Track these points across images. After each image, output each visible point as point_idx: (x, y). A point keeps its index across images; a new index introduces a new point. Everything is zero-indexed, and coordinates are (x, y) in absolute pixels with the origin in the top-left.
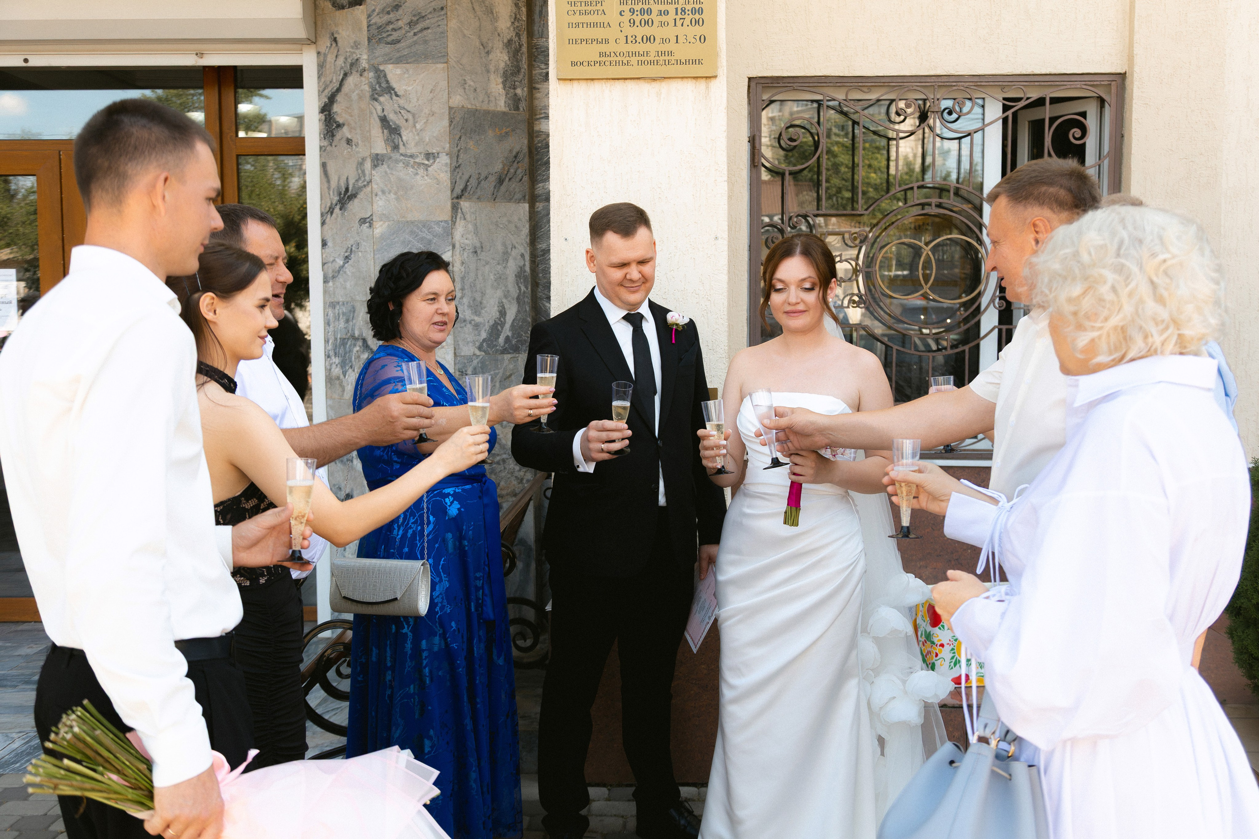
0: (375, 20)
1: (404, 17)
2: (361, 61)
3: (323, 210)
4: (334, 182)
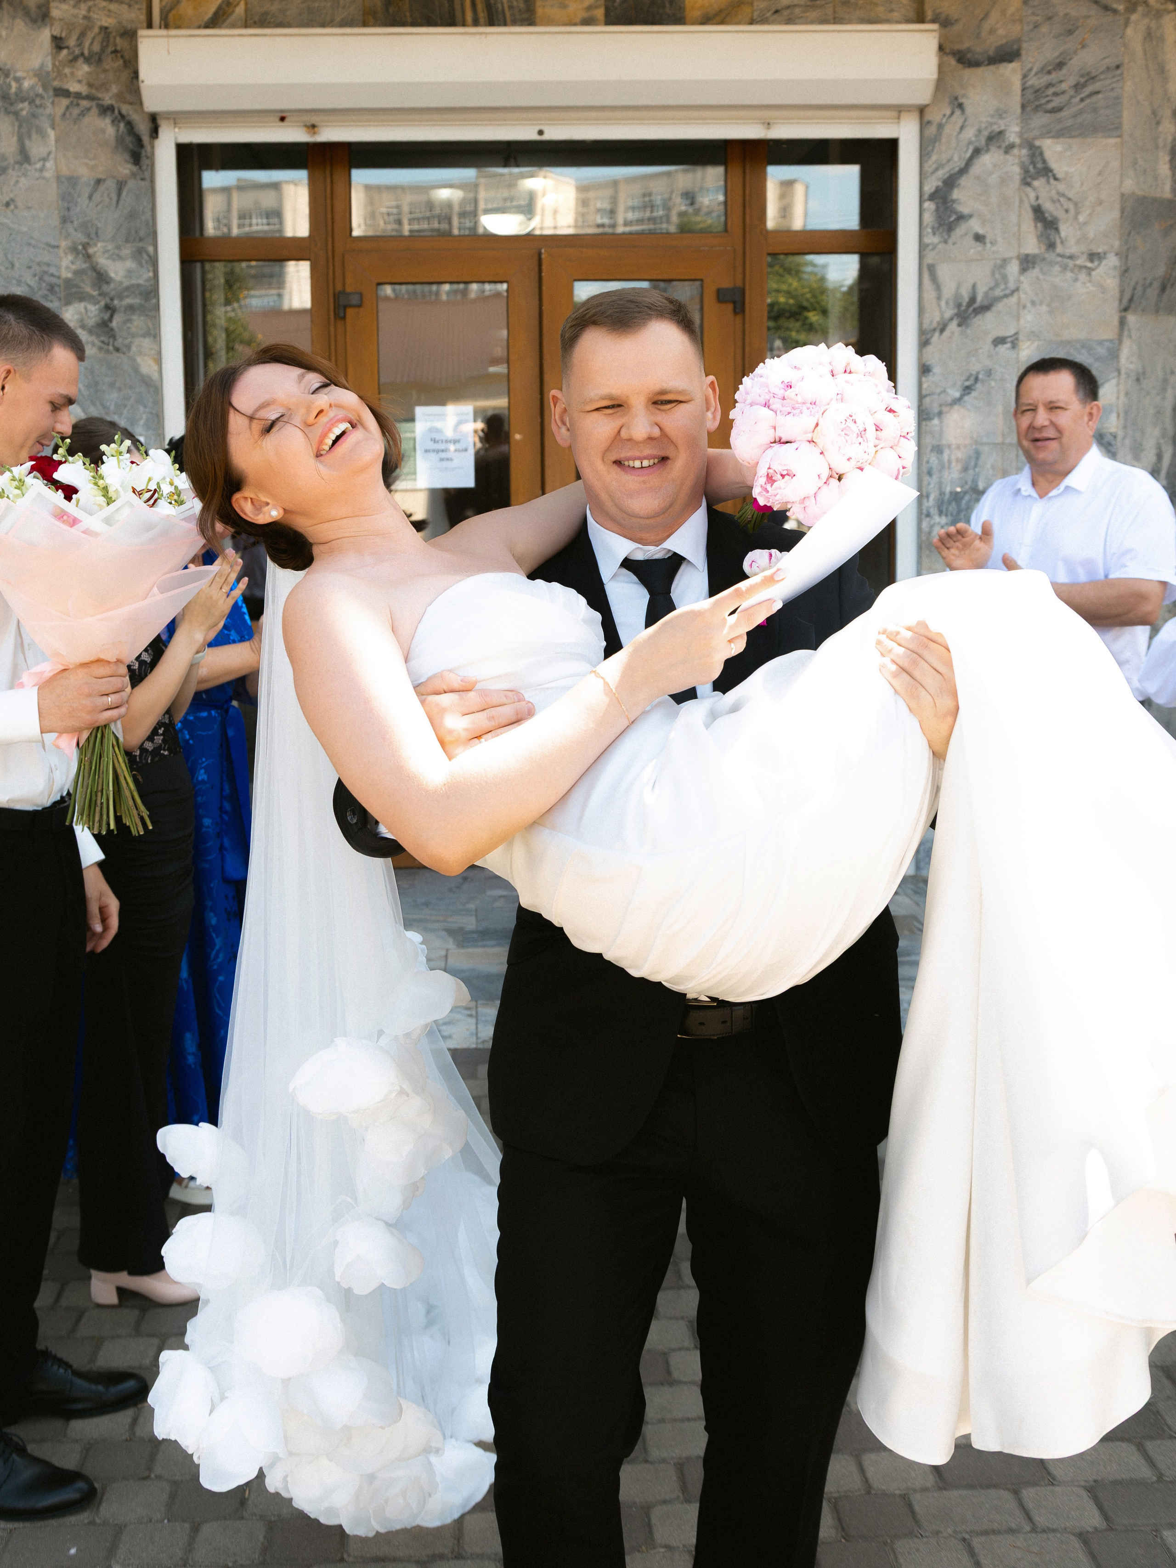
0: (1033, 81)
1: (1069, 77)
2: (1008, 135)
3: (925, 326)
4: (948, 290)
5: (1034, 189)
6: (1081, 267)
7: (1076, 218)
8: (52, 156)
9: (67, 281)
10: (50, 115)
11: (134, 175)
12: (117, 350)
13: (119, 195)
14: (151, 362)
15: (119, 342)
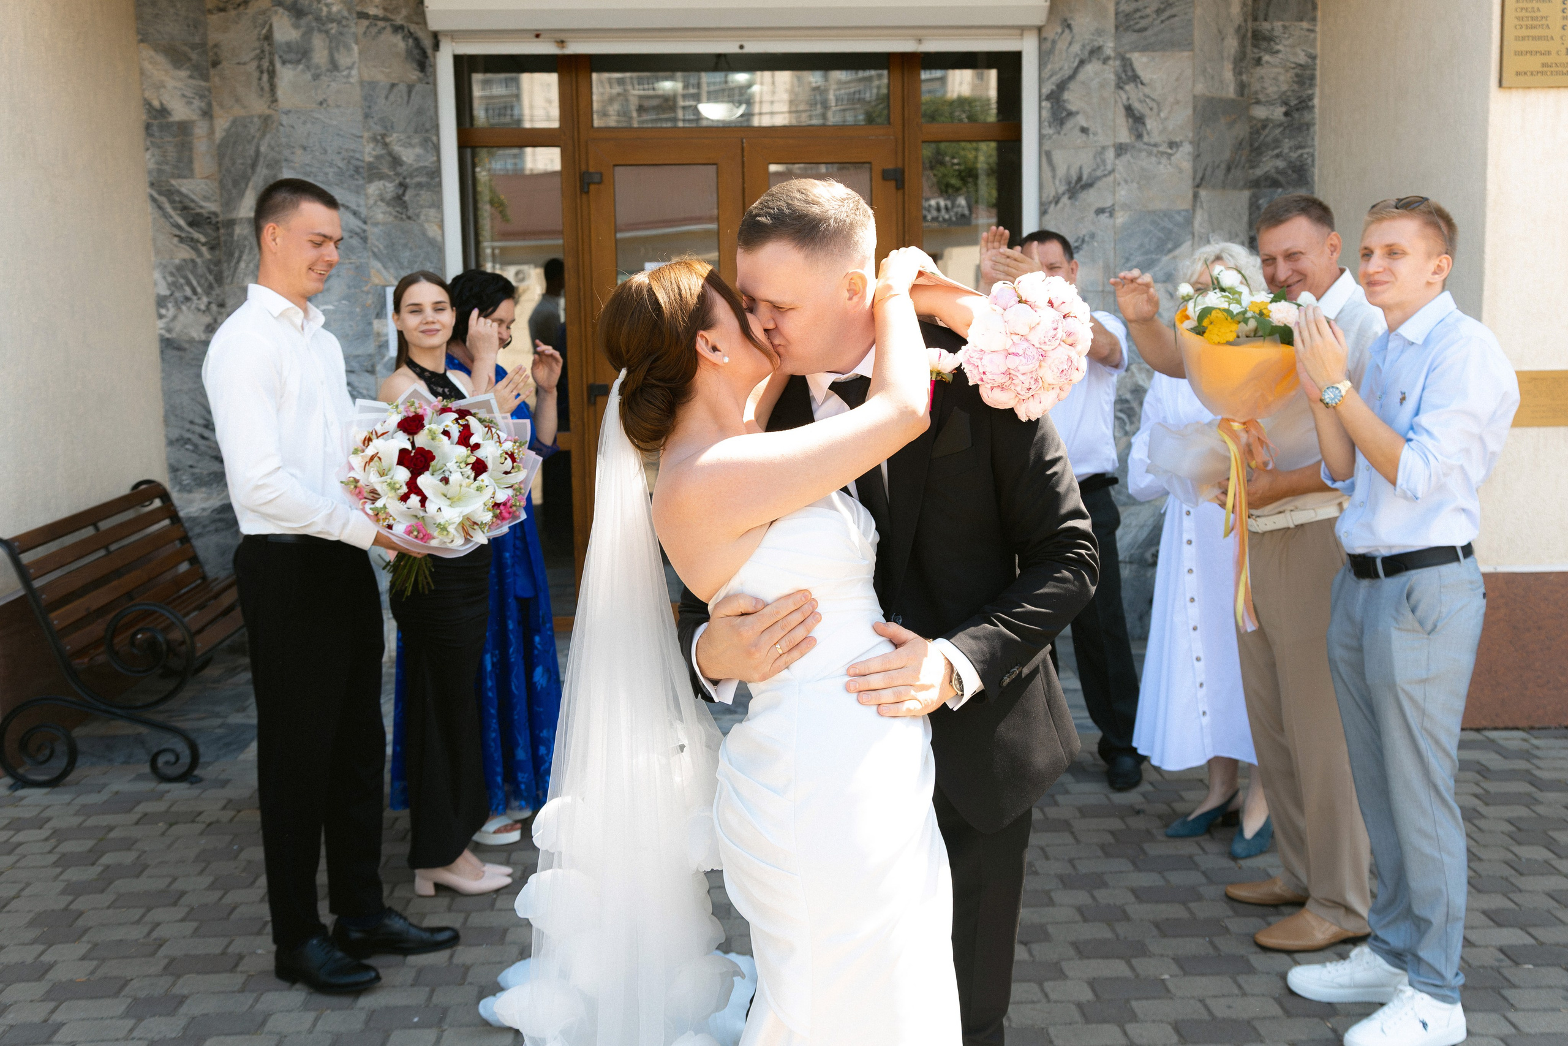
0: (1124, 7)
1: (1152, 4)
2: (1105, 49)
3: (1044, 199)
4: (1061, 171)
5: (1126, 92)
6: (1163, 153)
7: (1158, 114)
8: (356, 65)
9: (370, 163)
10: (354, 33)
11: (420, 80)
12: (409, 218)
13: (409, 96)
14: (435, 228)
15: (410, 213)
